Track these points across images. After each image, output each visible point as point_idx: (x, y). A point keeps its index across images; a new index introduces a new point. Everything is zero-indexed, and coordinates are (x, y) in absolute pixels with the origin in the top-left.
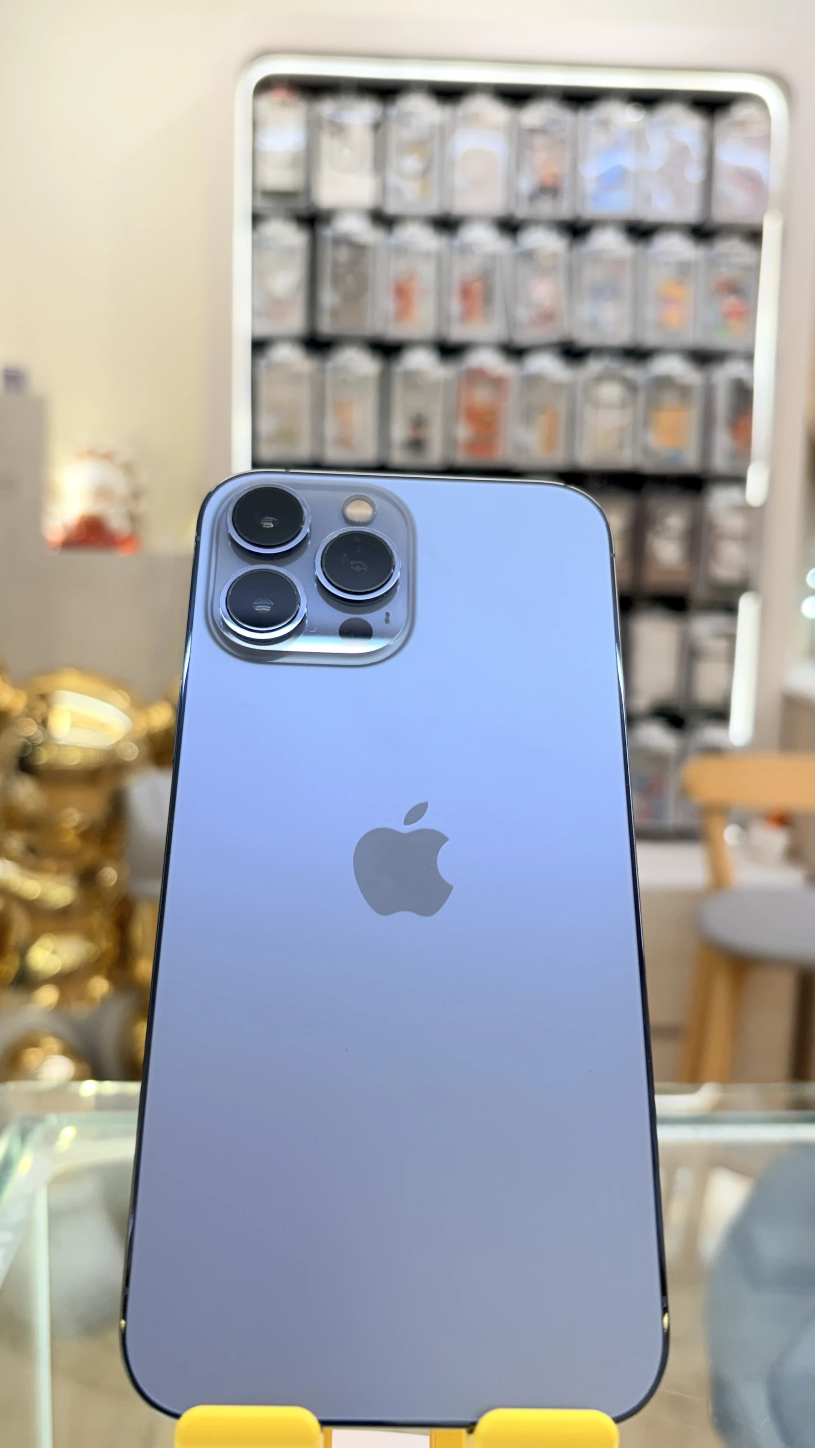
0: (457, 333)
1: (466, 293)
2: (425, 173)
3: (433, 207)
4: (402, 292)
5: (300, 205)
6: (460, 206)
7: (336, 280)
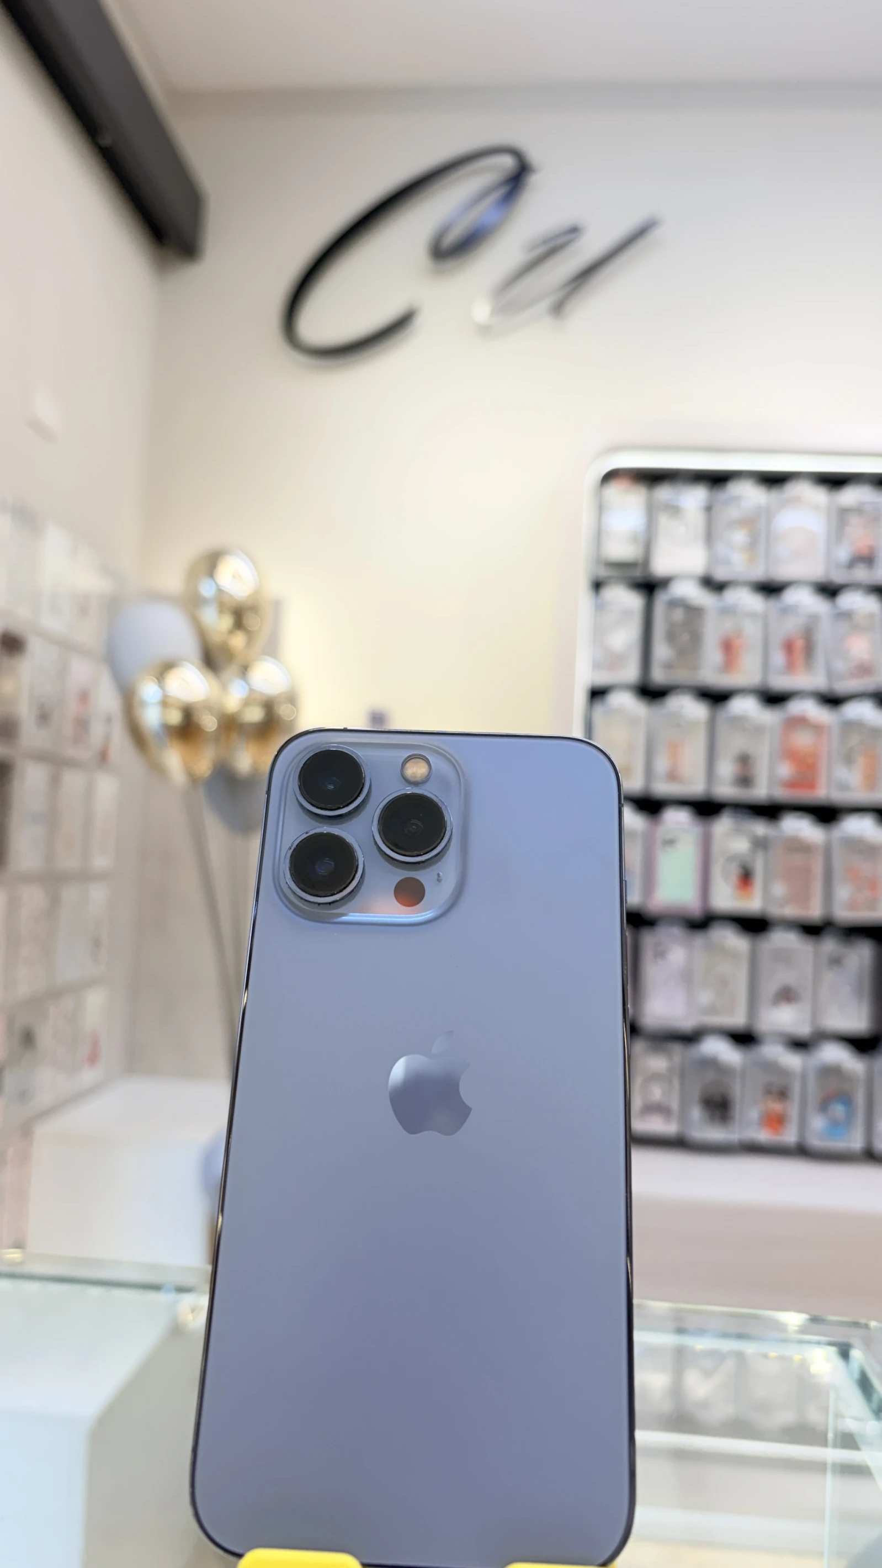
0: (780, 682)
1: (789, 647)
2: (752, 546)
3: (759, 573)
4: (729, 648)
5: (638, 573)
6: (782, 572)
7: (671, 637)
